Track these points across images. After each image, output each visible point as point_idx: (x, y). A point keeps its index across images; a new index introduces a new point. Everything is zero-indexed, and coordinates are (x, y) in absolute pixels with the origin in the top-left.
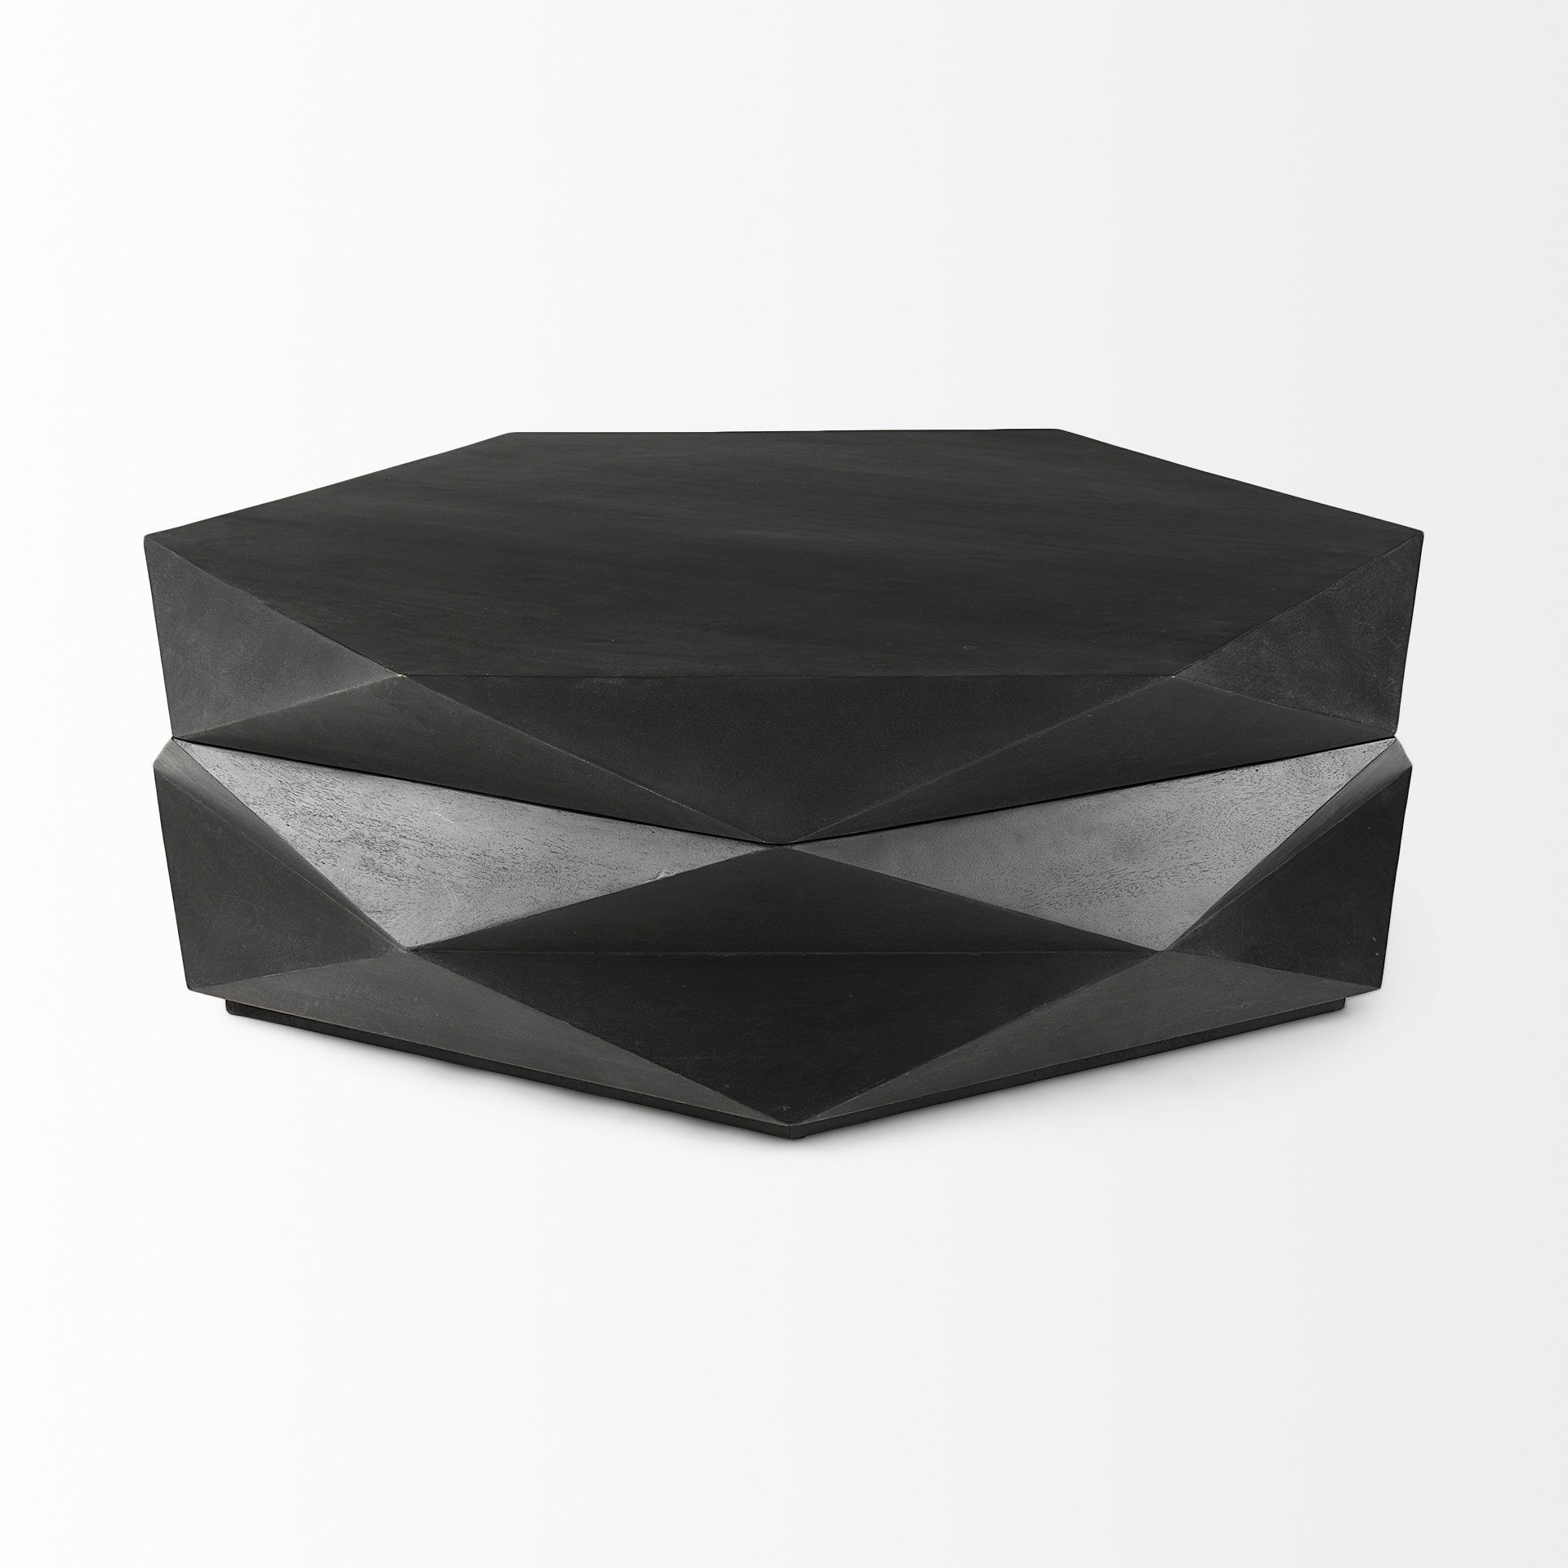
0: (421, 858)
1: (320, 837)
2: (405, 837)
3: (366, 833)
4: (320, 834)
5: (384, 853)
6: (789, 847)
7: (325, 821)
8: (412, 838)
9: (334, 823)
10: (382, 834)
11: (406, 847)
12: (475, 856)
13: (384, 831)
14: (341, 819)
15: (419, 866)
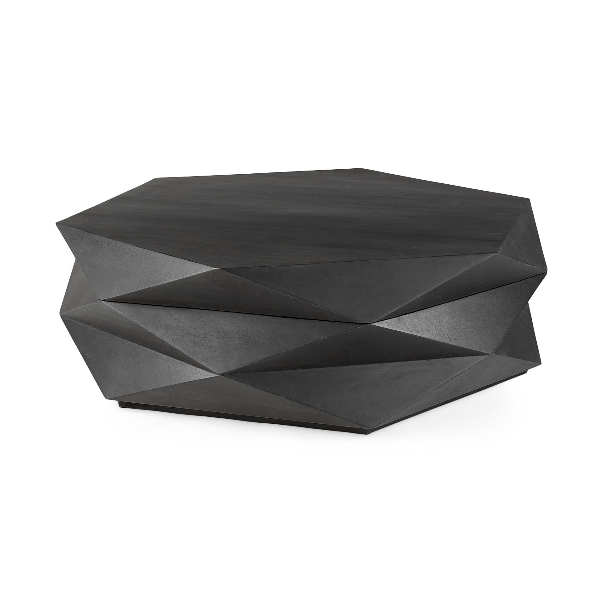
0: (219, 339)
1: (174, 334)
2: (211, 332)
3: (193, 331)
4: (173, 333)
5: (203, 338)
6: (372, 324)
7: (174, 328)
8: (214, 332)
9: (179, 328)
10: (201, 331)
11: (212, 335)
12: (242, 337)
13: (201, 330)
14: (182, 327)
15: (219, 342)
